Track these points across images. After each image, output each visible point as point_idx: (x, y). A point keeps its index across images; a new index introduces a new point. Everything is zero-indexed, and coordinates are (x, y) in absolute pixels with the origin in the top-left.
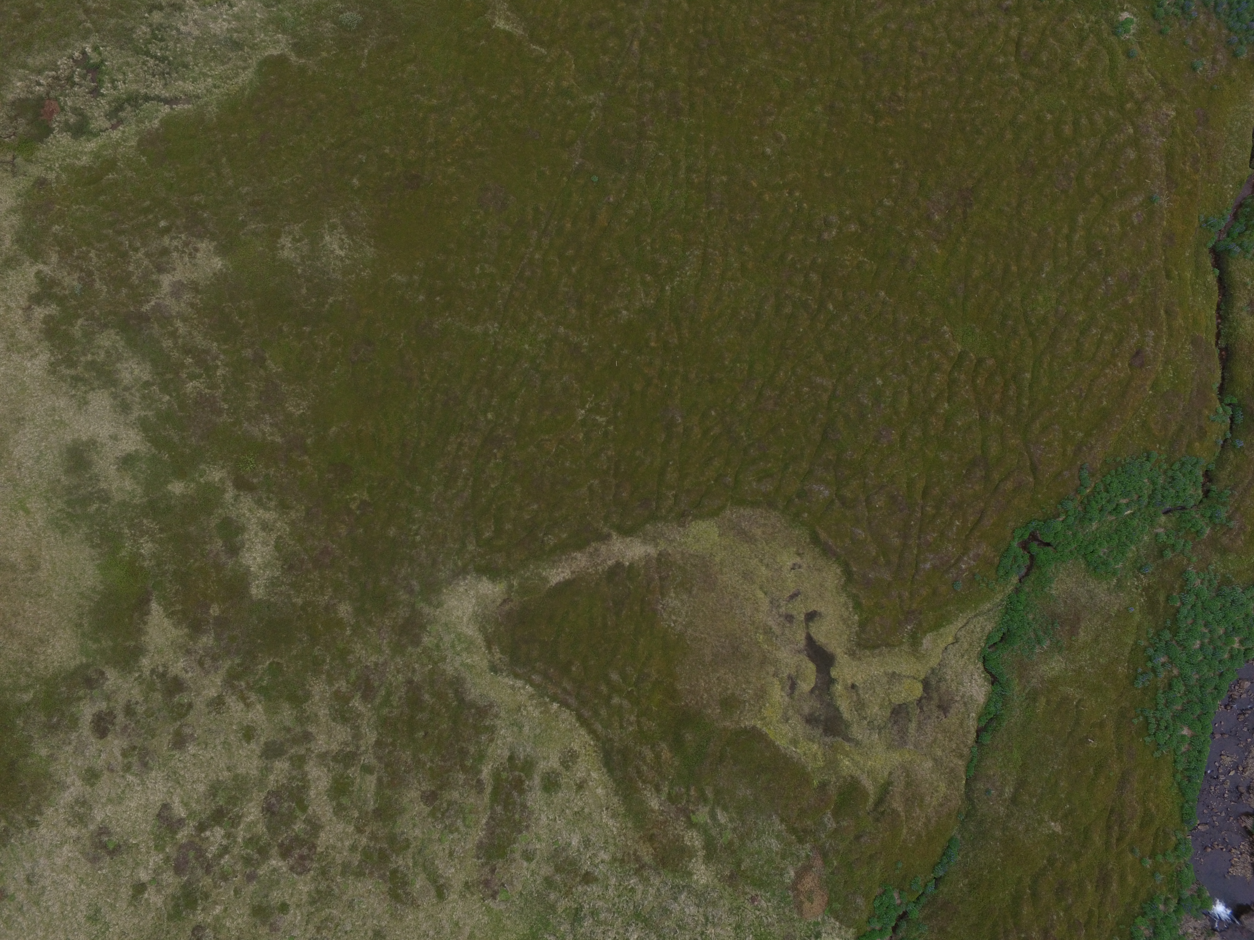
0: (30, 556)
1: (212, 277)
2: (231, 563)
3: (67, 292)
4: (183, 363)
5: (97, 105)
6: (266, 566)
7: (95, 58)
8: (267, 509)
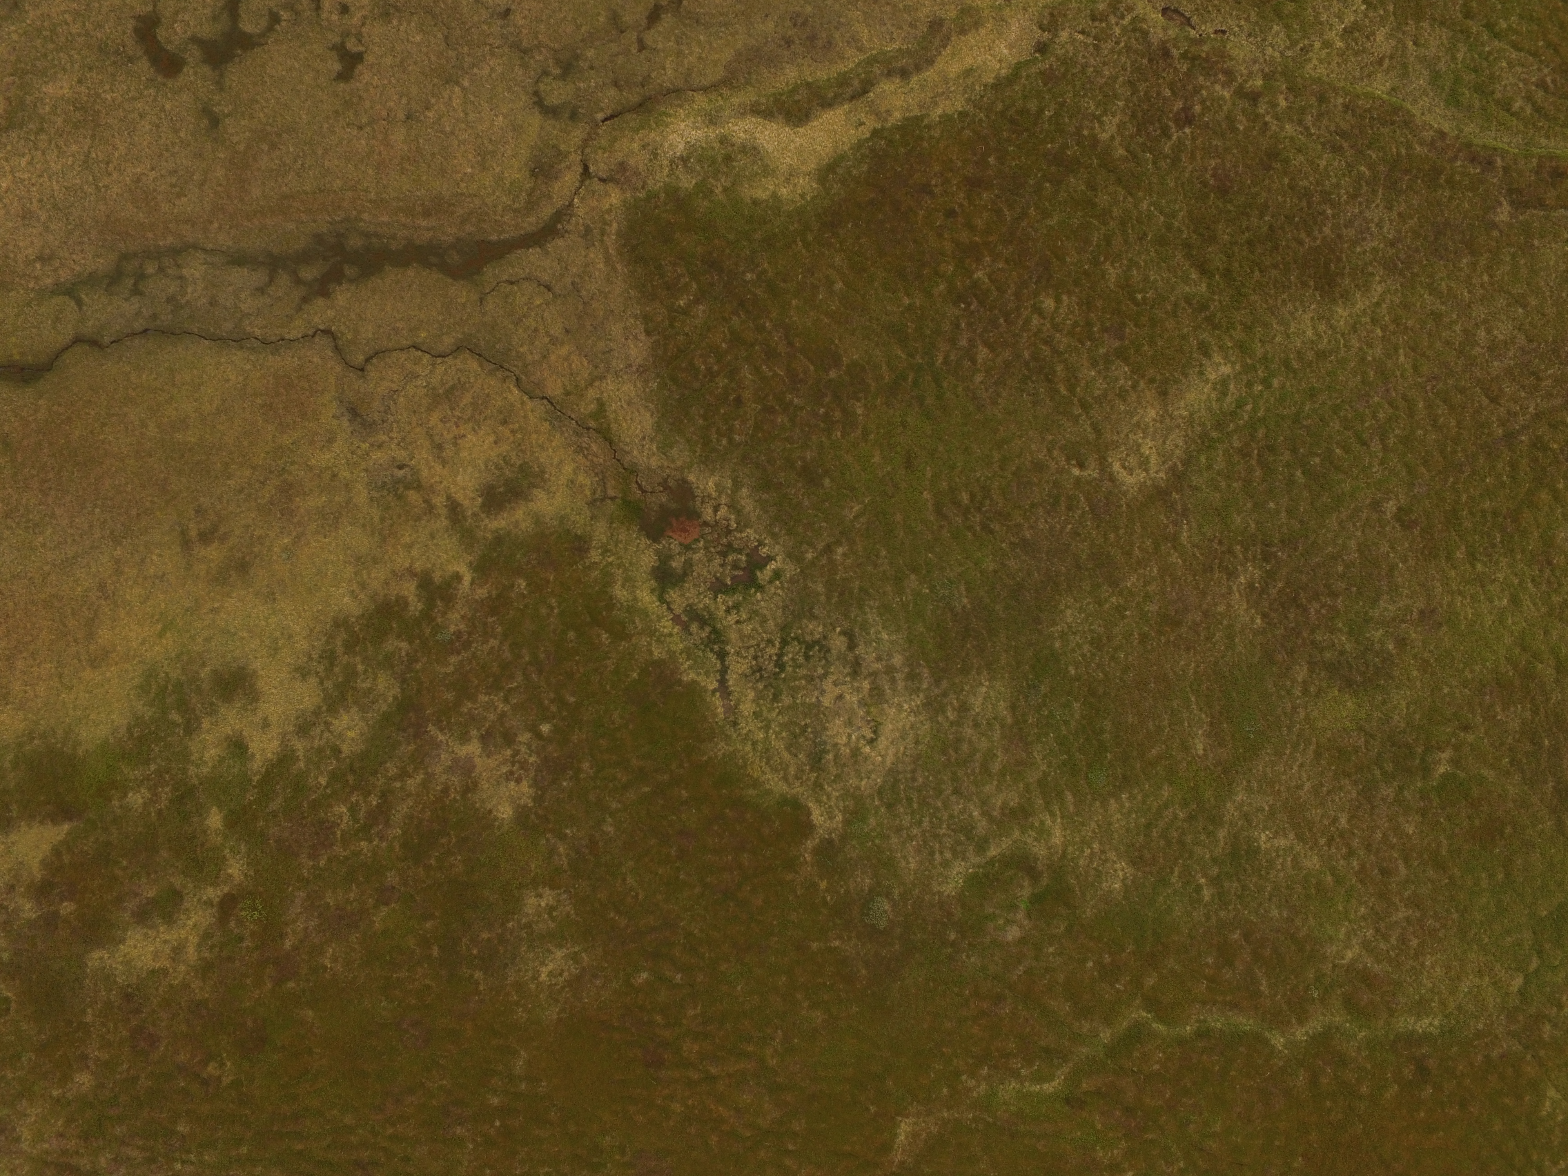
0: (108, 652)
1: (485, 809)
2: (127, 916)
3: (439, 620)
4: (370, 793)
5: (700, 594)
6: (128, 963)
7: (764, 576)
8: (199, 945)
